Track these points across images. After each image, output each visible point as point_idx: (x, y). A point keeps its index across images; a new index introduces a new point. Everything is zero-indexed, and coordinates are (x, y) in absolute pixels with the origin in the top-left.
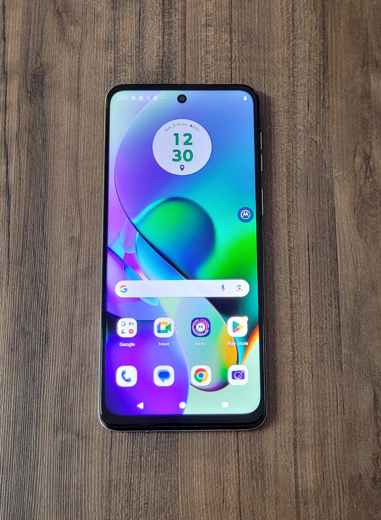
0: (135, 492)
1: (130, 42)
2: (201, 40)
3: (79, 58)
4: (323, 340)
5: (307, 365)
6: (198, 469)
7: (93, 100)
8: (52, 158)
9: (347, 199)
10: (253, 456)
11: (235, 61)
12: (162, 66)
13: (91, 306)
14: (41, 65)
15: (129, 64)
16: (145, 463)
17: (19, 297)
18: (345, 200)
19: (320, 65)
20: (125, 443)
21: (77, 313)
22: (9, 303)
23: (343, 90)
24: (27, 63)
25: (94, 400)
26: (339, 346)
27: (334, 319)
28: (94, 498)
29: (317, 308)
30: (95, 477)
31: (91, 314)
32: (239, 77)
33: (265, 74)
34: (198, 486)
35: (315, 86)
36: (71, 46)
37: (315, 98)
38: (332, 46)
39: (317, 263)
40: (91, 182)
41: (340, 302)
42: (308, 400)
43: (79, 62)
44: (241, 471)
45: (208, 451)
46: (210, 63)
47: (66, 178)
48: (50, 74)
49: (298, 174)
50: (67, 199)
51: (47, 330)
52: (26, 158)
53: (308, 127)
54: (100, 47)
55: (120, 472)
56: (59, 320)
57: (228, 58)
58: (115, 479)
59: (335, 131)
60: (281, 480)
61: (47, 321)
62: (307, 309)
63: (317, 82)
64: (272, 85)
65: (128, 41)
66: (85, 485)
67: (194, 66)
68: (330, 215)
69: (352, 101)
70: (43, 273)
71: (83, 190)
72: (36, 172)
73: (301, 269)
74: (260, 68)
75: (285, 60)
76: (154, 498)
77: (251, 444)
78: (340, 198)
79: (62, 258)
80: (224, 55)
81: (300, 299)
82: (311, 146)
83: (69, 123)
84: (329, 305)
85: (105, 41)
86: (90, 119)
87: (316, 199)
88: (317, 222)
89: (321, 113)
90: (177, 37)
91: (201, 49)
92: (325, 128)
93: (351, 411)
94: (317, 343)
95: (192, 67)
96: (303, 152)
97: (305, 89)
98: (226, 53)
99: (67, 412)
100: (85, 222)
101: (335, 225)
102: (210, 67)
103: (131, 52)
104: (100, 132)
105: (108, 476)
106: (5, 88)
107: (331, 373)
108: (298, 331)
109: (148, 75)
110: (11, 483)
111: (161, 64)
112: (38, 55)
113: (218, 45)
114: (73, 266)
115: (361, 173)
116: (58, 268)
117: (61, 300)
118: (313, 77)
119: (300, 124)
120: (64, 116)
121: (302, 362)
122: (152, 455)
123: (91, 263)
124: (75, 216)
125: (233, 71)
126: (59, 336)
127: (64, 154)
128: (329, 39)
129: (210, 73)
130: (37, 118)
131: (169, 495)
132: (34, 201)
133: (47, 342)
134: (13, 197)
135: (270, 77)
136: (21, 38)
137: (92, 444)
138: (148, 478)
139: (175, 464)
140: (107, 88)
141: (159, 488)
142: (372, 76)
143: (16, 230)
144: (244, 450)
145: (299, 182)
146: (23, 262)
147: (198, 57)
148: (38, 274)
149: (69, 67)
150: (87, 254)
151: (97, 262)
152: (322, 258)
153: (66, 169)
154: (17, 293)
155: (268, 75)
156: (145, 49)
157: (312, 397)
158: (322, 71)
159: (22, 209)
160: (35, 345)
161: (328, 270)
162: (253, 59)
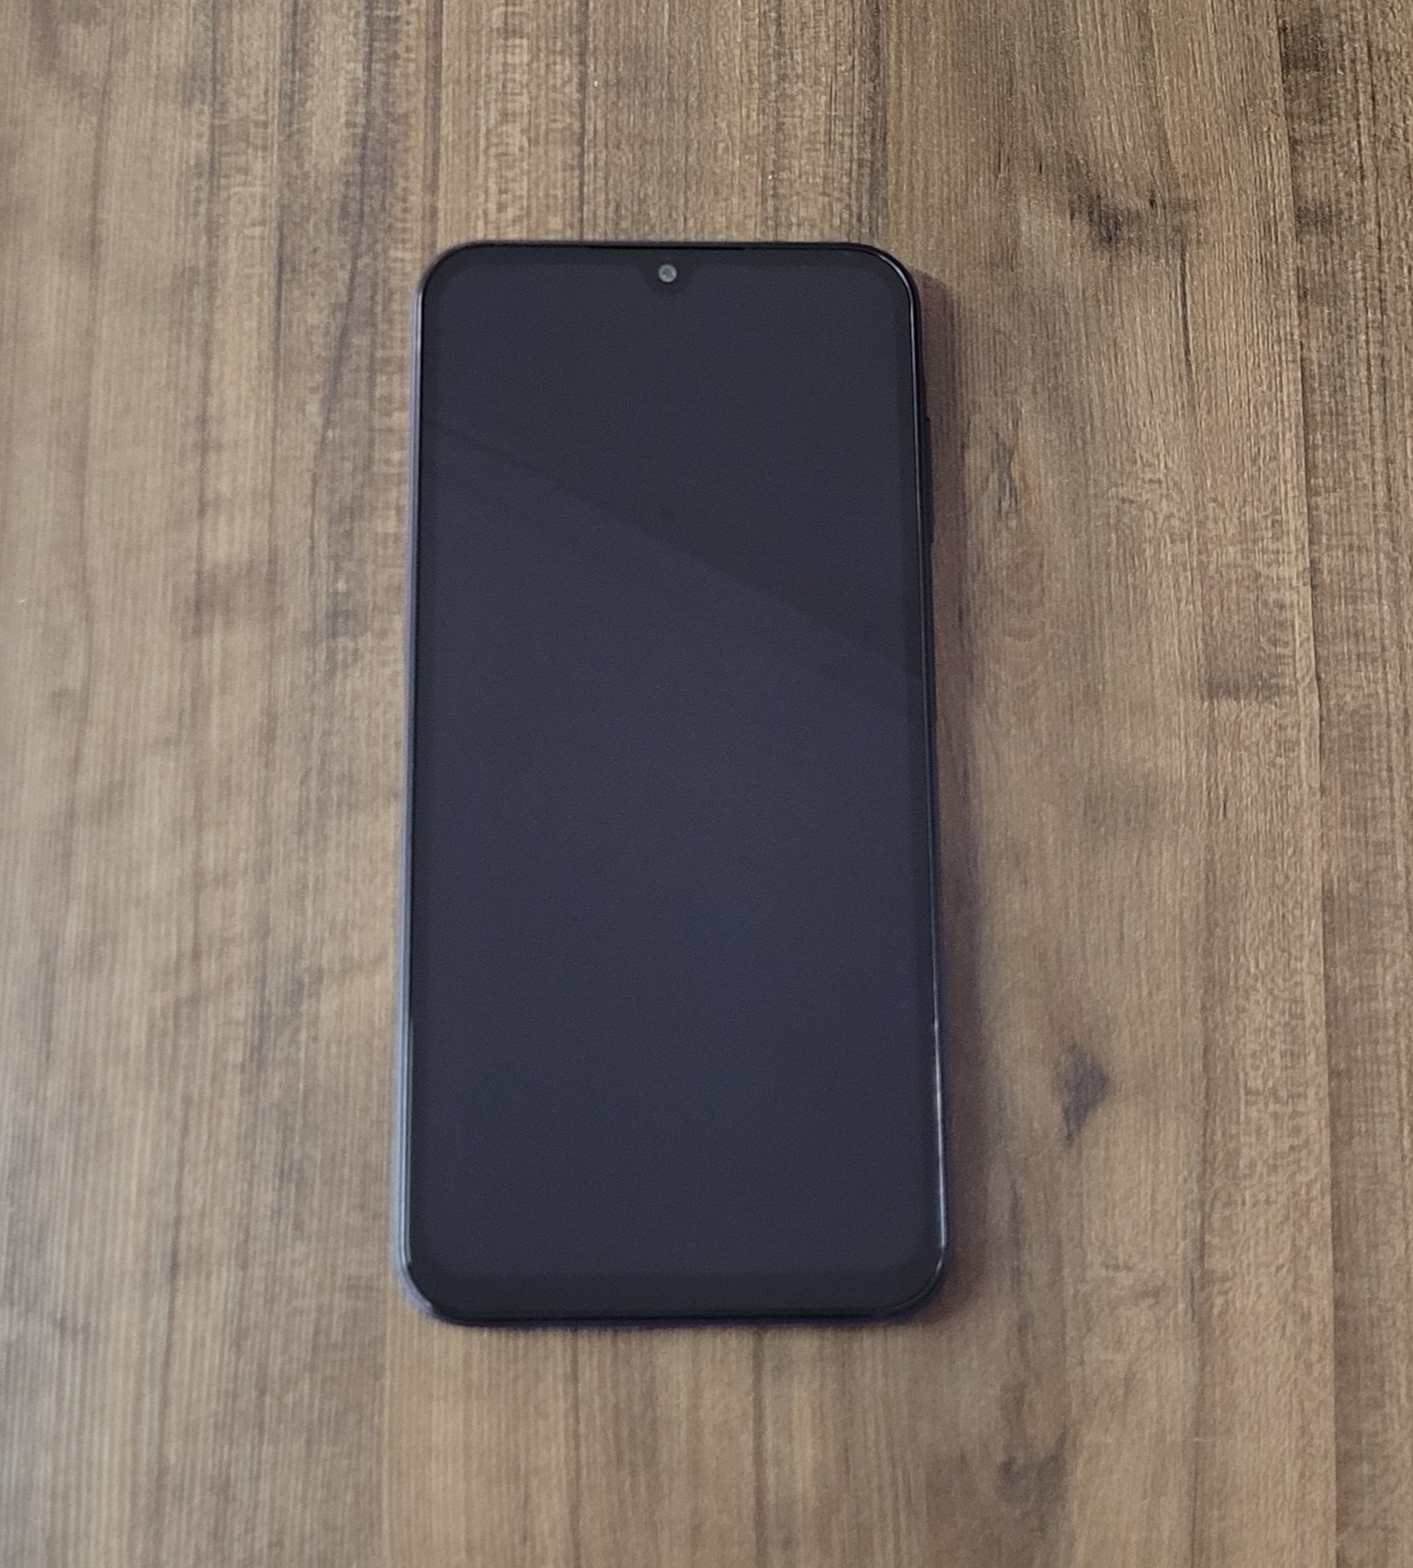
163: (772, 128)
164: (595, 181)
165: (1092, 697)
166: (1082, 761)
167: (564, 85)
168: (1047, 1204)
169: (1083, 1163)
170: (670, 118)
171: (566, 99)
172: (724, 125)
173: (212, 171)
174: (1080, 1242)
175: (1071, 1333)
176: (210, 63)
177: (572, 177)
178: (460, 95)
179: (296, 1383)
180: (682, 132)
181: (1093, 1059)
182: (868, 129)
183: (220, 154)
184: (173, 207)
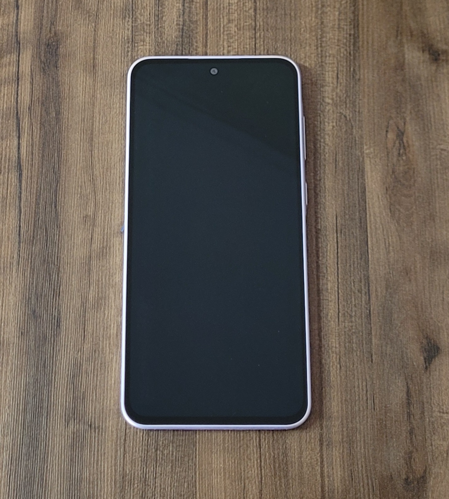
0: (150, 487)
1: (149, 10)
2: (224, 7)
3: (95, 26)
4: (352, 329)
5: (335, 356)
6: (217, 464)
7: (110, 71)
8: (66, 132)
9: (379, 178)
10: (276, 452)
11: (260, 30)
12: (182, 35)
13: (106, 289)
14: (55, 33)
15: (147, 33)
16: (161, 456)
17: (30, 278)
18: (377, 178)
19: (350, 35)
20: (140, 435)
21: (91, 296)
22: (20, 285)
23: (375, 61)
24: (41, 32)
25: (107, 389)
26: (369, 336)
27: (364, 307)
28: (107, 493)
29: (346, 295)
30: (108, 470)
31: (105, 298)
32: (264, 47)
33: (291, 44)
34: (217, 483)
35: (345, 57)
36: (86, 14)
37: (345, 70)
38: (363, 15)
39: (346, 246)
40: (106, 157)
41: (371, 288)
42: (336, 393)
43: (95, 31)
44: (263, 468)
45: (228, 446)
46: (233, 32)
47: (80, 153)
48: (65, 44)
49: (327, 151)
50: (81, 176)
51: (59, 314)
52: (39, 132)
53: (337, 101)
54: (117, 15)
55: (135, 467)
56: (72, 303)
57: (252, 27)
58: (129, 473)
59: (366, 105)
60: (306, 479)
61: (59, 304)
62: (335, 295)
63: (347, 53)
64: (298, 55)
65: (147, 10)
66: (97, 479)
67: (216, 35)
68: (360, 194)
69: (385, 73)
70: (55, 253)
71: (98, 165)
72: (49, 146)
73: (329, 253)
74: (286, 38)
75: (313, 29)
76: (170, 495)
77: (274, 439)
78: (371, 176)
79: (76, 237)
80: (248, 24)
81: (327, 284)
82: (340, 121)
83: (84, 95)
84: (358, 291)
85: (123, 8)
86: (107, 91)
87: (345, 178)
88: (347, 202)
89: (352, 86)
90: (198, 5)
91: (223, 17)
92: (355, 102)
93: (382, 406)
94: (345, 332)
95: (214, 36)
96: (331, 127)
97: (334, 60)
98: (250, 22)
99: (79, 401)
100: (99, 199)
101: (366, 206)
102: (233, 36)
103: (150, 21)
104: (117, 105)
105: (122, 470)
106: (17, 58)
107: (360, 364)
108: (325, 319)
109: (167, 45)
110: (20, 475)
111: (181, 33)
112: (52, 24)
113: (242, 13)
114: (86, 246)
115: (394, 150)
116: (71, 248)
117: (73, 282)
118: (343, 47)
119: (328, 97)
120: (79, 88)
121: (329, 352)
122: (168, 449)
123: (105, 244)
124: (89, 193)
125: (257, 41)
126: (72, 321)
127: (78, 128)
128: (361, 7)
129: (233, 42)
130: (51, 90)
131: (186, 492)
132: (46, 177)
133: (58, 326)
134: (24, 173)
135: (296, 48)
136: (35, 6)
137: (105, 435)
138: (164, 473)
139: (193, 459)
140: (124, 58)
141: (176, 484)
142: (406, 46)
143: (28, 207)
144: (267, 446)
145: (327, 159)
146: (34, 241)
147: (220, 26)
148: (49, 254)
149: (84, 36)
150: (102, 234)
151: (112, 243)
152: (351, 241)
153: (80, 143)
154: (28, 274)
155: (295, 45)
156: (164, 18)
157: (339, 389)
158: (352, 41)
159: (34, 186)
160: (47, 330)
161: (357, 253)
162: (279, 29)
163: (320, 23)
164: (260, 42)
165: (432, 217)
166: (429, 239)
167: (249, 10)
168: (419, 391)
169: (431, 377)
170: (285, 21)
171: (250, 15)
172: (303, 22)
173: (133, 41)
174: (431, 404)
175: (428, 435)
176: (131, 5)
177: (252, 41)
178: (214, 14)
179: (167, 447)
180: (289, 26)
181: (434, 341)
182: (352, 23)
183: (135, 35)
184: (120, 53)
